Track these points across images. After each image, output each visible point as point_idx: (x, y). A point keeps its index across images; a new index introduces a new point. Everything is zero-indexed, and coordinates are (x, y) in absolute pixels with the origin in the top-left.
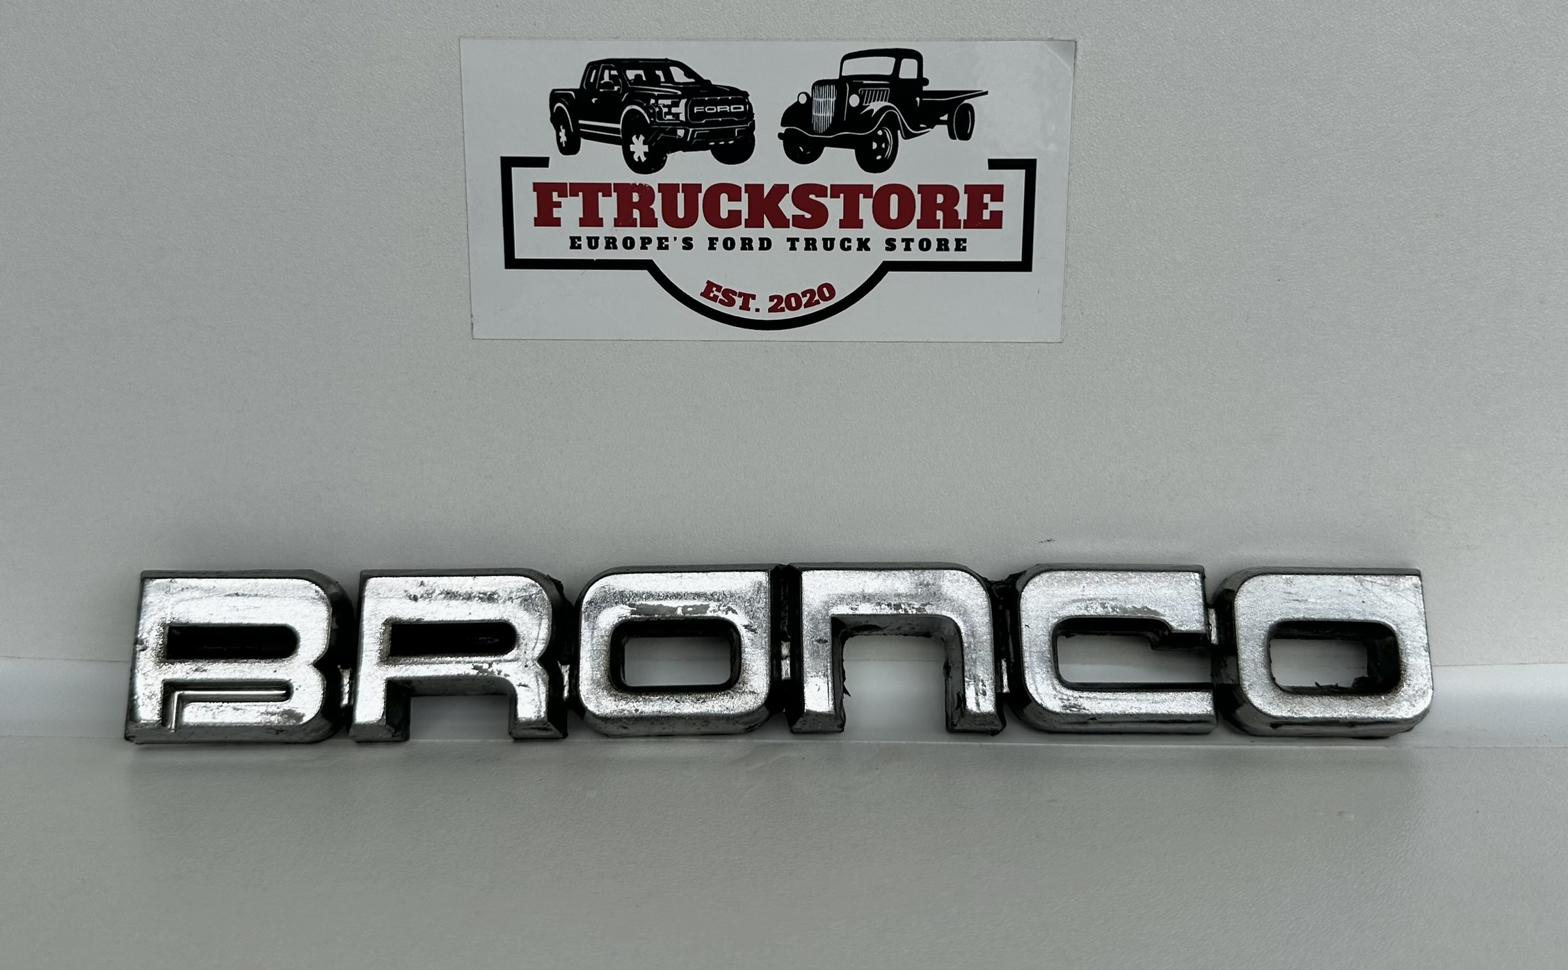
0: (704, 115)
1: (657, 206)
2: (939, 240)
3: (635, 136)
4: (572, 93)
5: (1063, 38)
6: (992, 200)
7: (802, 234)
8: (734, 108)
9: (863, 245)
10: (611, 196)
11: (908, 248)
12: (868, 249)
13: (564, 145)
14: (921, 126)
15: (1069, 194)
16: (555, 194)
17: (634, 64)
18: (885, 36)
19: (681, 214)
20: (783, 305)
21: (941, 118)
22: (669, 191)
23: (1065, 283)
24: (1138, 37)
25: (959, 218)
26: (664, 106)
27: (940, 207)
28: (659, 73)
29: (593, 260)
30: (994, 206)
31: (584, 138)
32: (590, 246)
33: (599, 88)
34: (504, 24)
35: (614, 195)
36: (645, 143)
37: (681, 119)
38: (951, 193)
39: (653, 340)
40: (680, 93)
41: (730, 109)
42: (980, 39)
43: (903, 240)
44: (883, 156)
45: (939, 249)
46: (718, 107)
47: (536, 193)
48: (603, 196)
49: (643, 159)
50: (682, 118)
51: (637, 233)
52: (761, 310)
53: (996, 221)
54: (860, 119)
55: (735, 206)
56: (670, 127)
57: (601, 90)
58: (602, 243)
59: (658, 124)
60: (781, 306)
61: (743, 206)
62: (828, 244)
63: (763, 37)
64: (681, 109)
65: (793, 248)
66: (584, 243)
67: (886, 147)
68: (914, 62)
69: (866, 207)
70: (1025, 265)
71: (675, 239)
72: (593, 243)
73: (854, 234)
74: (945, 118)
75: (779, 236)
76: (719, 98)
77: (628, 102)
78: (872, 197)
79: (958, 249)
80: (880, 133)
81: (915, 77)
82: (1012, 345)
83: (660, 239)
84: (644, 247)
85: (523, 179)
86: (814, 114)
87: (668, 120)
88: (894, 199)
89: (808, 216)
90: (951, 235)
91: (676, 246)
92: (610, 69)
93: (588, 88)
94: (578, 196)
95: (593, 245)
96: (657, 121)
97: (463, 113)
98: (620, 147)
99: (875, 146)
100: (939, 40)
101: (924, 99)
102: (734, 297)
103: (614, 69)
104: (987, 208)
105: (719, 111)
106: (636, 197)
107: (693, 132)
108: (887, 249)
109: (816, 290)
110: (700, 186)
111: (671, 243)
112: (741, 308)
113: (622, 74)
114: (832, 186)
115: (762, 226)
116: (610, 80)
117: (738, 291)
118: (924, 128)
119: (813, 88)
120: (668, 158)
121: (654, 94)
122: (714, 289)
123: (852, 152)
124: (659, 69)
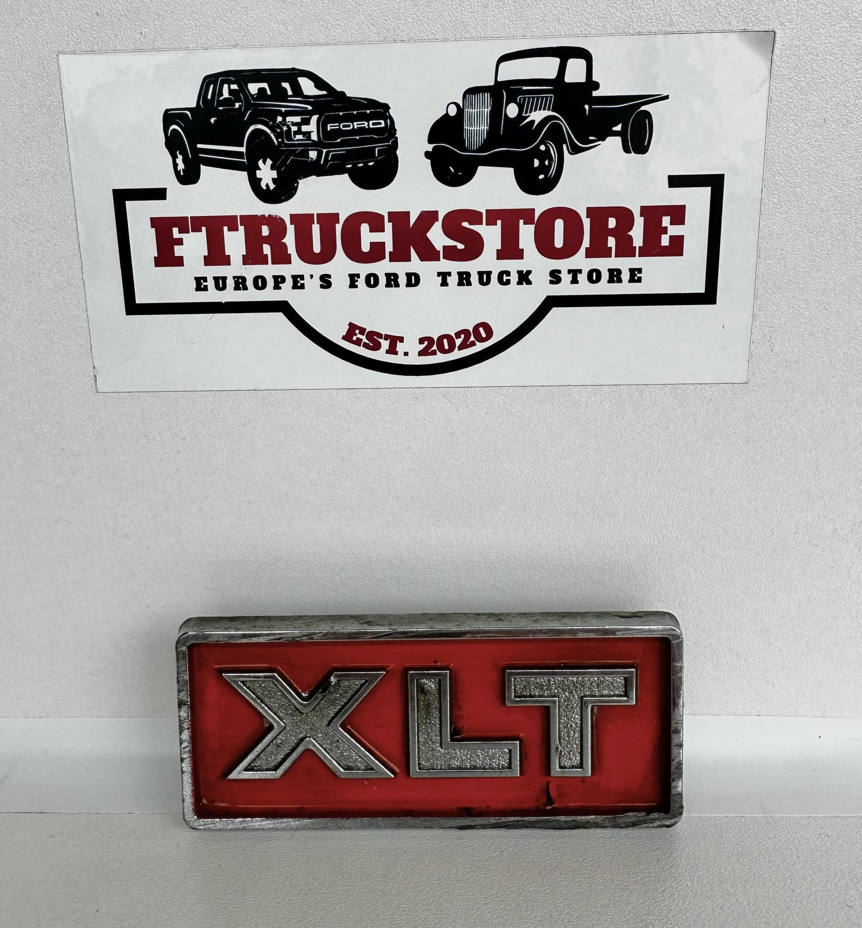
0: (337, 133)
1: (290, 240)
2: (611, 271)
3: (261, 160)
4: (188, 113)
5: (758, 29)
6: (671, 224)
7: (454, 267)
8: (374, 124)
9: (524, 278)
10: (237, 230)
11: (575, 281)
12: (529, 283)
13: (182, 174)
14: (591, 138)
15: (761, 214)
16: (175, 231)
17: (256, 75)
18: (548, 32)
19: (317, 248)
20: (435, 348)
21: (615, 129)
22: (302, 222)
23: (754, 318)
25: (634, 245)
26: (294, 124)
27: (612, 232)
28: (286, 85)
29: (222, 302)
30: (674, 230)
31: (205, 164)
32: (218, 287)
33: (218, 105)
34: (107, 35)
35: (241, 229)
36: (272, 168)
37: (312, 138)
38: (624, 216)
39: (292, 389)
40: (310, 108)
41: (368, 125)
42: (660, 33)
43: (570, 271)
44: (546, 175)
45: (611, 281)
46: (355, 123)
47: (154, 229)
48: (229, 230)
49: (272, 186)
50: (314, 137)
51: (269, 271)
52: (410, 353)
53: (676, 247)
54: (520, 131)
55: (377, 237)
56: (300, 148)
57: (220, 108)
58: (230, 283)
59: (286, 145)
60: (433, 349)
61: (386, 237)
62: (484, 278)
63: (405, 38)
64: (312, 127)
65: (444, 283)
66: (210, 283)
67: (550, 164)
68: (582, 63)
69: (527, 234)
70: (709, 297)
71: (312, 276)
72: (220, 283)
73: (513, 266)
74: (618, 128)
75: (428, 270)
76: (355, 113)
77: (252, 121)
78: (533, 223)
79: (632, 280)
80: (543, 148)
81: (582, 79)
82: (691, 387)
83: (295, 278)
84: (277, 287)
85: (139, 214)
86: (466, 127)
87: (298, 140)
88: (559, 225)
89: (461, 246)
90: (624, 264)
91: (312, 284)
92: (230, 83)
93: (205, 106)
94: (201, 231)
95: (221, 286)
96: (286, 142)
97: (67, 141)
98: (244, 174)
99: (536, 163)
100: (613, 35)
101: (594, 107)
102: (379, 340)
103: (234, 83)
104: (667, 234)
105: (355, 128)
106: (265, 231)
107: (327, 153)
108: (551, 282)
109: (471, 332)
110: (337, 215)
111: (307, 281)
112: (388, 352)
113: (243, 89)
114: (487, 211)
115: (409, 259)
116: (229, 95)
117: (383, 334)
118: (593, 141)
119: (464, 97)
120: (299, 185)
121: (282, 111)
122: (357, 332)
123: (511, 170)
124: (285, 82)
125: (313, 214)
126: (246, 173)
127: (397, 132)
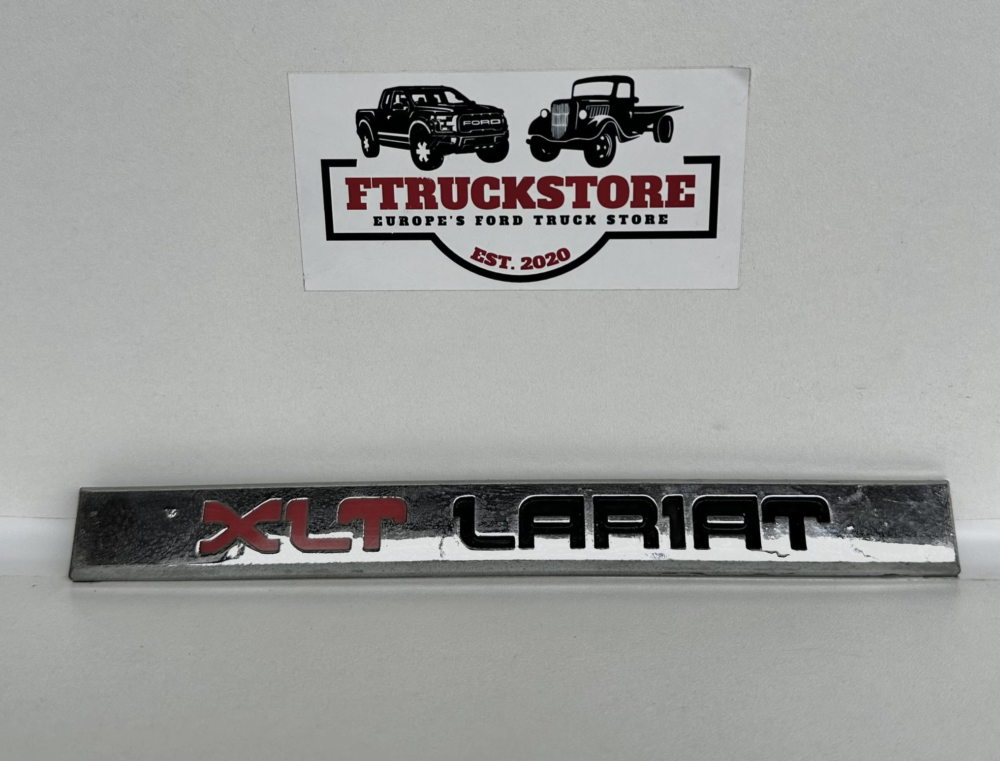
0: (470, 127)
1: (437, 194)
2: (647, 216)
3: (420, 143)
4: (373, 112)
5: (741, 66)
6: (687, 186)
7: (545, 213)
8: (493, 122)
9: (590, 220)
10: (403, 187)
11: (624, 222)
12: (594, 223)
13: (367, 150)
14: (634, 132)
15: (744, 181)
16: (362, 186)
17: (418, 90)
18: (606, 66)
19: (455, 199)
21: (648, 127)
22: (446, 183)
23: (742, 247)
24: (798, 64)
25: (662, 200)
26: (441, 121)
27: (648, 192)
28: (437, 96)
29: (391, 233)
30: (688, 191)
31: (382, 145)
32: (389, 224)
33: (392, 108)
34: (320, 62)
35: (406, 186)
36: (427, 148)
37: (453, 130)
38: (656, 182)
39: (436, 290)
40: (452, 111)
41: (490, 122)
42: (677, 68)
43: (620, 216)
44: (605, 154)
45: (647, 222)
46: (481, 121)
47: (347, 185)
48: (397, 187)
49: (426, 160)
50: (455, 129)
51: (423, 213)
52: (515, 268)
53: (690, 201)
54: (588, 128)
55: (495, 193)
56: (445, 136)
57: (394, 110)
58: (397, 220)
59: (436, 134)
60: (530, 265)
61: (501, 193)
62: (565, 220)
63: (514, 68)
64: (453, 123)
65: (538, 223)
66: (384, 221)
67: (607, 149)
68: (627, 86)
69: (592, 192)
70: (711, 233)
71: (451, 217)
72: (391, 221)
73: (583, 212)
74: (651, 126)
75: (528, 215)
76: (481, 114)
77: (414, 118)
78: (596, 185)
79: (661, 222)
80: (602, 138)
81: (628, 96)
82: (702, 292)
83: (440, 218)
84: (428, 224)
85: (338, 175)
86: (553, 125)
87: (444, 131)
88: (613, 187)
89: (549, 199)
90: (656, 212)
91: (452, 223)
92: (400, 94)
93: (384, 108)
94: (378, 187)
95: (391, 222)
96: (436, 132)
97: (292, 128)
98: (409, 152)
99: (598, 148)
100: (647, 68)
101: (635, 113)
102: (495, 259)
103: (403, 94)
104: (683, 193)
105: (482, 124)
106: (421, 188)
107: (463, 140)
108: (608, 223)
109: (556, 253)
110: (469, 179)
111: (448, 220)
112: (501, 267)
113: (409, 98)
114: (567, 178)
115: (515, 207)
116: (400, 102)
117: (498, 255)
118: (635, 134)
119: (552, 106)
120: (444, 159)
121: (434, 112)
122: (481, 253)
123: (582, 152)
124: (436, 94)
125: (453, 178)
126: (409, 151)
127: (509, 127)
